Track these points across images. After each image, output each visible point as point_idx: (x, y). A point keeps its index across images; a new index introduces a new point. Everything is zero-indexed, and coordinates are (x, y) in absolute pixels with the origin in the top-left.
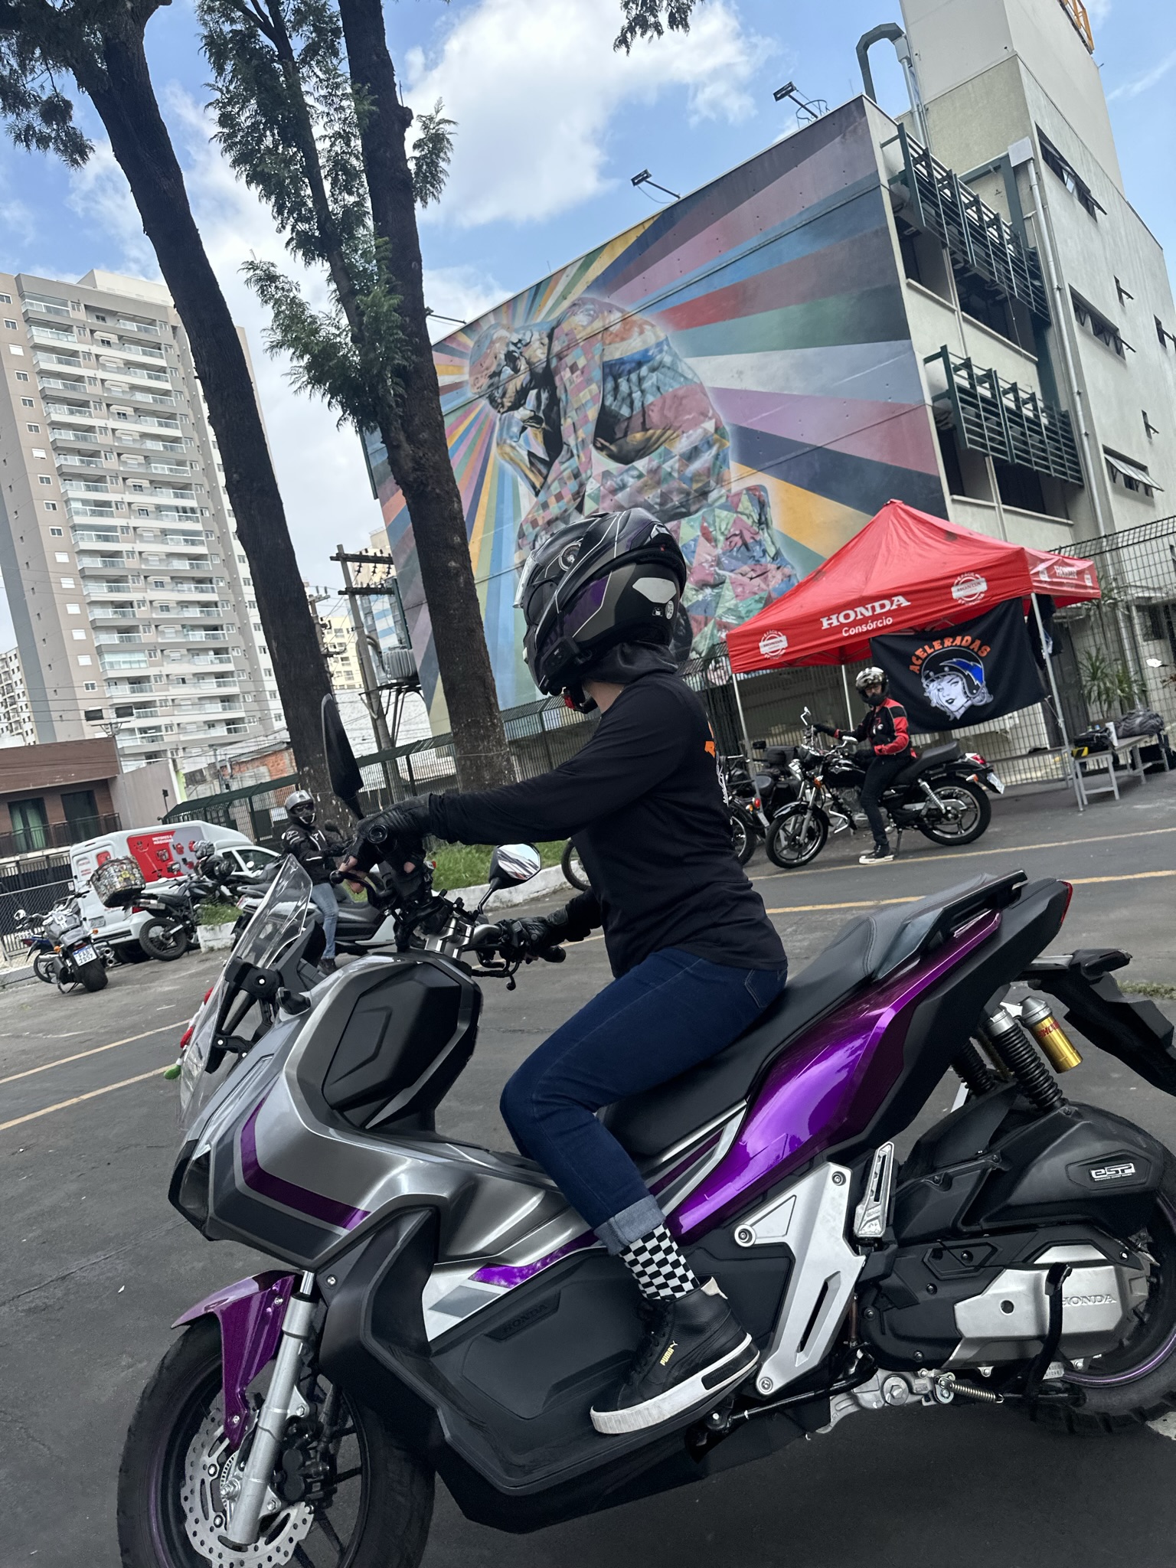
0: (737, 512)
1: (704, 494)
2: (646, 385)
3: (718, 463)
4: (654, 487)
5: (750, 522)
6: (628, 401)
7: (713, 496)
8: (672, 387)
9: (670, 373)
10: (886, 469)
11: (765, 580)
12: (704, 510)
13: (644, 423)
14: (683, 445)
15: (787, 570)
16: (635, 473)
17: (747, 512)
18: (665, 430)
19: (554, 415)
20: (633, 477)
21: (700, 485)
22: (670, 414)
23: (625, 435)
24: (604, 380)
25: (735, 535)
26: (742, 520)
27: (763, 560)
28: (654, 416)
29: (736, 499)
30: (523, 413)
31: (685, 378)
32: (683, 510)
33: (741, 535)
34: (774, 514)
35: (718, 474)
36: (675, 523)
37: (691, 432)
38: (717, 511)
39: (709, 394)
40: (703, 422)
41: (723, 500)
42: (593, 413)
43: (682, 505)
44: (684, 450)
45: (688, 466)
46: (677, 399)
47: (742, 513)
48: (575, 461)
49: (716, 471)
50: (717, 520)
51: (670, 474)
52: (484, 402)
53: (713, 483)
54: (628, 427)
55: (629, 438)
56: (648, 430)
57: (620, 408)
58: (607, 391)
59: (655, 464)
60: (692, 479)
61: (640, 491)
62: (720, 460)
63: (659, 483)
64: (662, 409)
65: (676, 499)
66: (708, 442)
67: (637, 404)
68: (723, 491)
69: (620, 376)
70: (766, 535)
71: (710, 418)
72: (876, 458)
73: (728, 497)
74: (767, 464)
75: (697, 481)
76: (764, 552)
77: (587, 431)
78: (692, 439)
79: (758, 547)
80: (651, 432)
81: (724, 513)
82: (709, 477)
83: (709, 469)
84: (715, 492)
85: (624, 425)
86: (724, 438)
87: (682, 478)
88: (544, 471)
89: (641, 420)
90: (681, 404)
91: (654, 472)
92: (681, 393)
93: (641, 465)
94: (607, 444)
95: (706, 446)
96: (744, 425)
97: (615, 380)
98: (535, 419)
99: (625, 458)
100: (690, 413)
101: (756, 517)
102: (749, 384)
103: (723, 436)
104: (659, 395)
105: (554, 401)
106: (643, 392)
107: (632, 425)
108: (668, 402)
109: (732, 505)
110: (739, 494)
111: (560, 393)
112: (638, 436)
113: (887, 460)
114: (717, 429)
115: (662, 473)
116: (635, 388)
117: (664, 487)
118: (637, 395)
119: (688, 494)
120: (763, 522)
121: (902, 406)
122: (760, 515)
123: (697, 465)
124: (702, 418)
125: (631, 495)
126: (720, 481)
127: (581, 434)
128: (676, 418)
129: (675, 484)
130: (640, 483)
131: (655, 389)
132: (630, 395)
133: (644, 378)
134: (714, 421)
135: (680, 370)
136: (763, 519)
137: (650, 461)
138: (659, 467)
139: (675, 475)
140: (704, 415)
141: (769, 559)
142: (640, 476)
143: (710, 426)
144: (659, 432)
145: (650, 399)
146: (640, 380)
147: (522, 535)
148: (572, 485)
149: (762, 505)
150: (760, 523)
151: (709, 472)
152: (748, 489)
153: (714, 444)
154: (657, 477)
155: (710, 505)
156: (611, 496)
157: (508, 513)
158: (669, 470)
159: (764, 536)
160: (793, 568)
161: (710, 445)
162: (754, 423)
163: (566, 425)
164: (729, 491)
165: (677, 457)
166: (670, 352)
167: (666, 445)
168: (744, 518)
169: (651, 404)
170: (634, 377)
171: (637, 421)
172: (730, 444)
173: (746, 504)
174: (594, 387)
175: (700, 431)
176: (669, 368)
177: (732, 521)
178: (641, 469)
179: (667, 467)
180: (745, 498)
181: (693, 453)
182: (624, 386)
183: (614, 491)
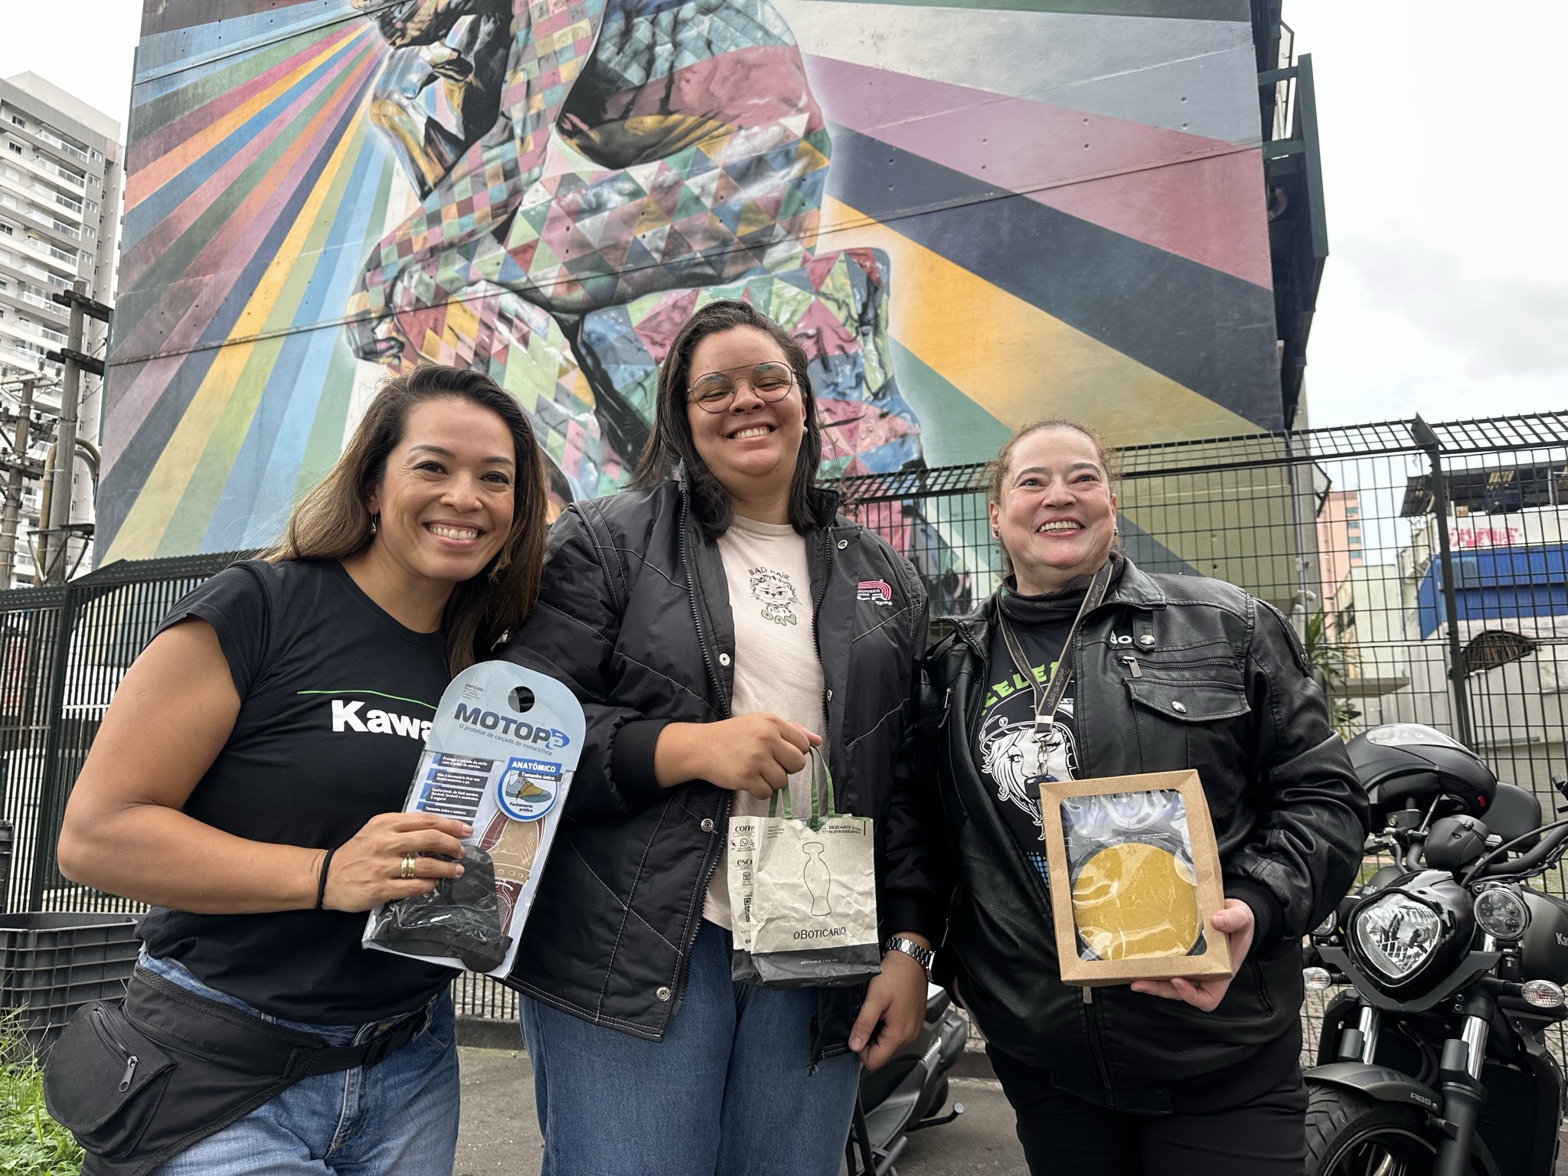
0: (818, 293)
1: (757, 247)
2: (687, 34)
3: (800, 194)
4: (657, 219)
5: (841, 316)
6: (644, 58)
7: (776, 253)
8: (736, 43)
9: (740, 21)
10: (1155, 258)
11: (851, 435)
12: (752, 278)
13: (666, 99)
14: (735, 149)
15: (902, 423)
16: (628, 187)
17: (840, 296)
18: (705, 118)
19: (494, 63)
20: (621, 193)
21: (753, 229)
22: (721, 92)
23: (625, 115)
24: (607, 17)
25: (809, 337)
26: (825, 309)
27: (854, 395)
28: (689, 91)
29: (821, 268)
30: (439, 51)
31: (767, 32)
32: (710, 271)
33: (818, 338)
34: (895, 310)
35: (795, 215)
36: (687, 292)
37: (756, 129)
38: (778, 285)
39: (807, 68)
40: (784, 115)
41: (795, 265)
42: (569, 70)
43: (708, 261)
44: (735, 159)
45: (736, 190)
46: (744, 69)
47: (827, 297)
48: (512, 149)
49: (793, 208)
50: (775, 301)
51: (697, 199)
52: (371, 25)
53: (779, 230)
54: (632, 102)
55: (629, 124)
56: (671, 113)
57: (626, 68)
58: (607, 35)
59: (670, 176)
60: (739, 217)
61: (629, 220)
62: (804, 190)
63: (670, 212)
64: (709, 79)
65: (699, 248)
66: (787, 154)
67: (661, 66)
68: (799, 248)
69: (639, 13)
70: (870, 346)
71: (800, 111)
72: (1136, 233)
73: (805, 261)
74: (900, 212)
75: (749, 222)
76: (860, 379)
77: (551, 99)
78: (757, 141)
79: (848, 368)
80: (676, 117)
81: (791, 291)
82: (774, 217)
83: (778, 203)
84: (781, 247)
85: (625, 99)
86: (821, 150)
87: (720, 210)
88: (449, 156)
89: (662, 94)
90: (747, 77)
91: (664, 190)
92: (751, 57)
93: (644, 174)
94: (584, 127)
95: (781, 159)
96: (867, 132)
97: (630, 16)
98: (458, 65)
99: (613, 158)
100: (761, 96)
101: (856, 309)
102: (892, 59)
103: (820, 146)
104: (707, 55)
105: (502, 38)
106: (677, 45)
107: (641, 101)
108: (722, 70)
109: (811, 277)
110: (829, 259)
111: (517, 27)
112: (650, 122)
113: (1158, 240)
114: (809, 133)
115: (681, 195)
116: (663, 37)
118: (664, 50)
119: (725, 242)
120: (869, 321)
121: (1210, 143)
122: (865, 306)
123: (755, 192)
124: (784, 107)
125: (608, 226)
126: (795, 229)
127: (538, 102)
128: (732, 99)
129: (703, 220)
130: (632, 206)
131: (701, 43)
132: (651, 48)
133: (685, 22)
134: (806, 116)
136: (871, 315)
137: (660, 171)
138: (677, 183)
139: (708, 202)
140: (790, 103)
141: (866, 394)
142: (637, 193)
143: (797, 124)
144: (691, 120)
145: (688, 59)
146: (677, 24)
147: (374, 264)
148: (498, 191)
149: (874, 288)
150: (862, 320)
151: (776, 207)
152: (851, 254)
153: (799, 157)
154: (669, 202)
155: (766, 271)
156: (568, 222)
157: (360, 221)
158: (697, 191)
159: (866, 348)
160: (914, 420)
161: (788, 157)
162: (886, 132)
163: (514, 82)
164: (811, 250)
165: (718, 171)
167: (701, 146)
168: (832, 306)
169: (689, 69)
170: (666, 18)
171: (654, 95)
172: (830, 163)
173: (839, 280)
174: (584, 26)
175: (774, 131)
176: (738, 11)
177: (804, 308)
178: (641, 181)
179: (693, 185)
180: (840, 269)
181: (752, 169)
182: (642, 31)
183: (577, 214)
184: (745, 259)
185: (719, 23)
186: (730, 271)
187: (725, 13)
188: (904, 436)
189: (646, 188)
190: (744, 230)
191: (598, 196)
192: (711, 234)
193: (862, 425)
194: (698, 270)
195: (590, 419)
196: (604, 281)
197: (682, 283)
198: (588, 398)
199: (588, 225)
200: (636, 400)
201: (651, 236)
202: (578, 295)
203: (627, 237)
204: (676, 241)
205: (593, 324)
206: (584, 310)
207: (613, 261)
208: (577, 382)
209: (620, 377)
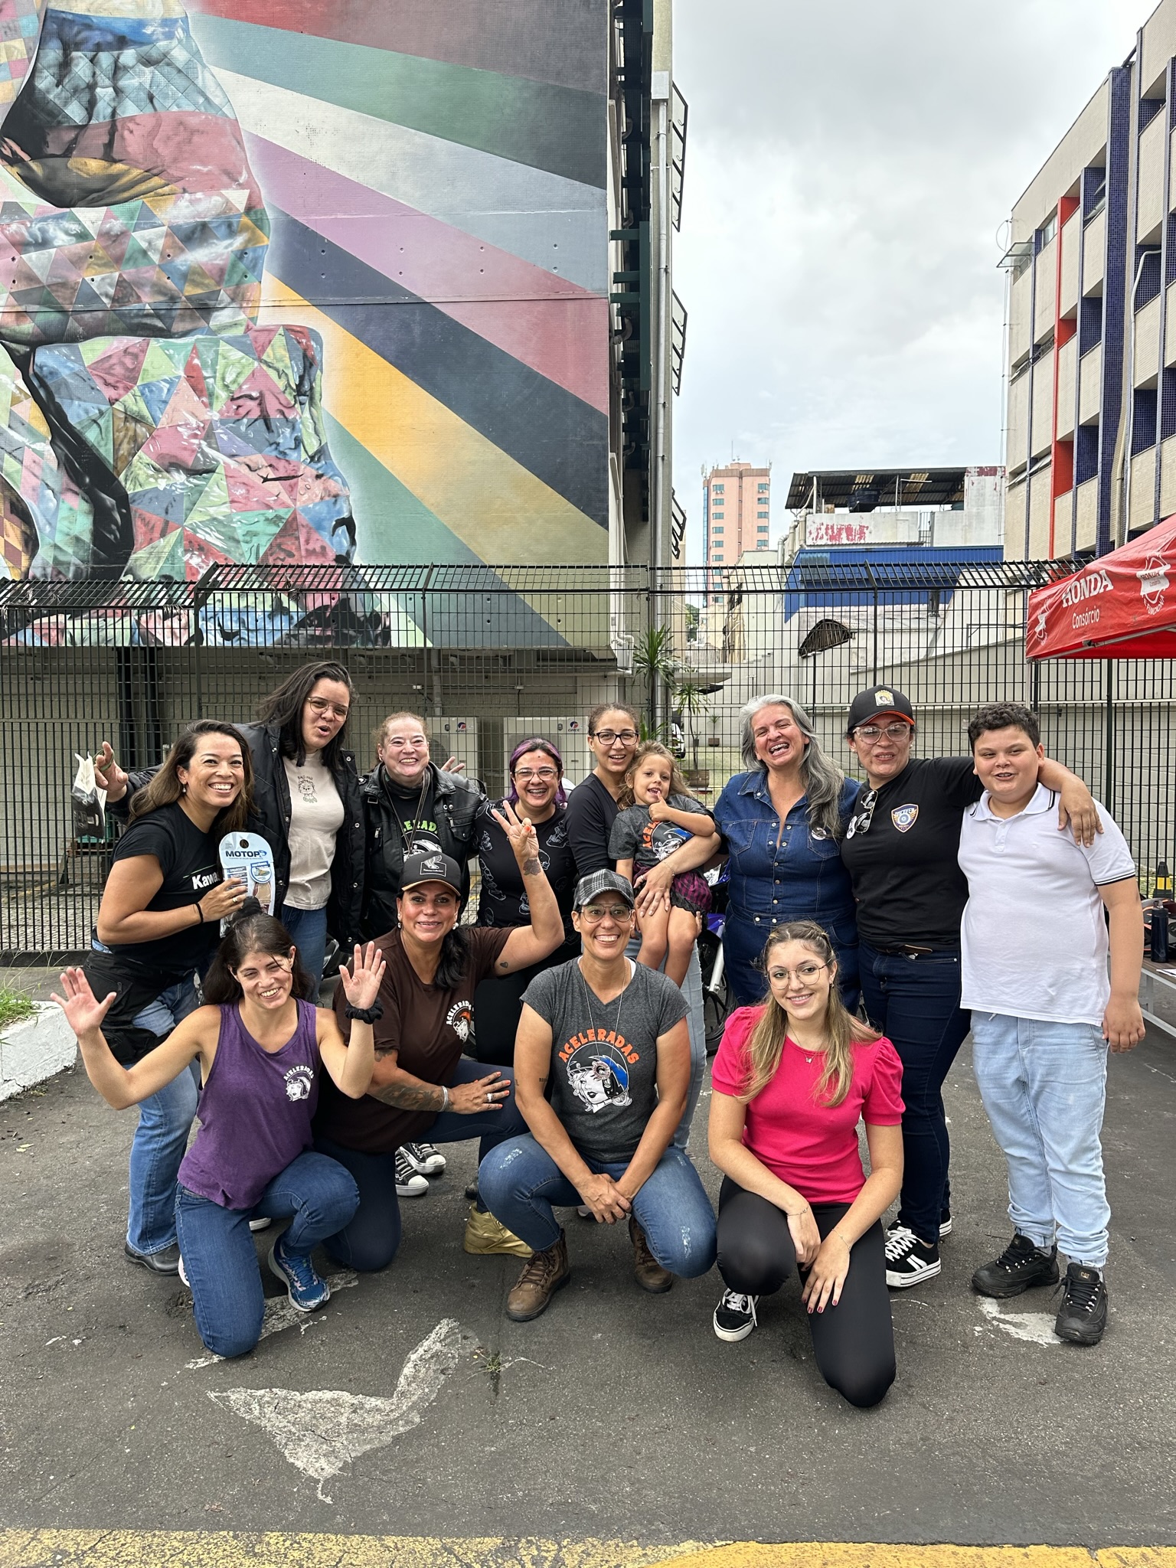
0: (260, 360)
1: (204, 308)
2: (127, 82)
3: (242, 266)
4: (105, 265)
5: (281, 384)
6: (85, 97)
7: (220, 318)
8: (176, 103)
9: (180, 81)
10: (529, 376)
11: (292, 489)
12: (201, 337)
13: (109, 146)
14: (180, 210)
15: (335, 486)
16: (74, 228)
17: (280, 366)
18: (150, 173)
20: (67, 233)
21: (199, 291)
22: (166, 151)
23: (67, 153)
24: (43, 42)
25: (251, 398)
27: (293, 456)
28: (132, 142)
29: (262, 338)
31: (207, 99)
32: (160, 324)
33: (261, 400)
34: (328, 383)
35: (238, 285)
36: (137, 340)
37: (199, 195)
38: (224, 347)
39: (246, 145)
40: (227, 187)
41: (239, 331)
43: (157, 314)
44: (181, 221)
45: (182, 251)
46: (186, 132)
47: (266, 363)
49: (236, 278)
51: (144, 253)
53: (224, 296)
54: (75, 141)
55: (73, 162)
56: (115, 161)
57: (66, 103)
58: (44, 62)
59: (117, 225)
60: (186, 277)
61: (77, 261)
62: (244, 263)
63: (118, 260)
64: (152, 134)
65: (148, 301)
66: (230, 225)
67: (103, 109)
68: (242, 317)
69: (78, 46)
70: (307, 414)
71: (241, 186)
72: (516, 353)
73: (248, 329)
74: (331, 299)
75: (197, 284)
76: (298, 442)
78: (202, 207)
79: (288, 431)
80: (119, 167)
81: (236, 354)
82: (219, 283)
83: (222, 271)
84: (226, 312)
85: (67, 135)
86: (261, 229)
87: (165, 266)
89: (106, 139)
90: (190, 142)
91: (113, 238)
92: (193, 121)
93: (90, 217)
94: (26, 157)
95: (224, 228)
96: (301, 220)
97: (67, 48)
99: (60, 195)
100: (204, 163)
101: (294, 381)
103: (260, 223)
104: (149, 109)
106: (118, 91)
107: (84, 142)
108: (165, 129)
109: (254, 344)
110: (269, 331)
112: (94, 166)
113: (531, 361)
114: (249, 209)
115: (128, 247)
116: (103, 79)
117: (128, 272)
118: (104, 93)
119: (173, 299)
120: (305, 391)
121: (572, 287)
122: (302, 378)
124: (225, 179)
125: (55, 263)
126: (238, 297)
128: (175, 160)
129: (152, 274)
130: (79, 247)
131: (143, 96)
132: (91, 87)
133: (126, 68)
134: (247, 192)
135: (199, 82)
136: (307, 387)
137: (107, 217)
138: (124, 234)
139: (155, 258)
140: (231, 176)
141: (304, 456)
142: (83, 236)
143: (238, 199)
144: (136, 173)
145: (130, 109)
146: (117, 70)
149: (309, 364)
150: (299, 391)
151: (221, 275)
152: (289, 329)
153: (241, 231)
154: (117, 251)
155: (213, 333)
156: (14, 252)
158: (144, 245)
159: (302, 415)
160: (344, 484)
161: (231, 231)
162: (318, 222)
164: (253, 319)
165: (165, 229)
166: (187, 43)
167: (146, 200)
168: (273, 374)
169: (132, 119)
170: (105, 59)
171: (97, 139)
172: (270, 242)
173: (278, 351)
174: (19, 45)
175: (216, 200)
176: (180, 71)
177: (247, 372)
178: (88, 225)
179: (140, 238)
180: (279, 341)
181: (196, 234)
182: (81, 67)
183: (22, 246)
184: (193, 318)
185: (159, 77)
186: (178, 327)
187: (167, 69)
188: (336, 496)
189: (93, 232)
190: (190, 290)
191: (43, 231)
192: (159, 290)
193: (301, 483)
194: (148, 321)
195: (47, 449)
196: (54, 317)
197: (133, 330)
198: (44, 429)
199: (34, 259)
200: (91, 436)
201: (101, 281)
202: (28, 327)
203: (74, 277)
204: (125, 290)
205: (46, 358)
206: (35, 343)
207: (61, 297)
208: (29, 410)
209: (75, 413)
